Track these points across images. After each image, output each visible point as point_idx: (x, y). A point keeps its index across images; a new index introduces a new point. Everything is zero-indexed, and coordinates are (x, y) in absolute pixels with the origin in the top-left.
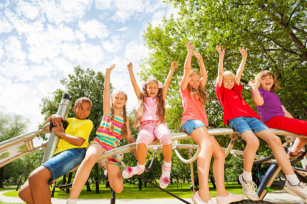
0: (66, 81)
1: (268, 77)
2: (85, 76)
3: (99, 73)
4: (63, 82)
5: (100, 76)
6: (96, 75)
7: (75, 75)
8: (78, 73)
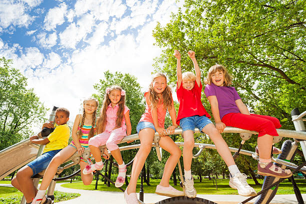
0: (98, 86)
1: (218, 73)
2: (115, 79)
3: (126, 75)
4: (96, 87)
5: (128, 77)
6: (123, 78)
7: (105, 80)
8: (108, 77)
